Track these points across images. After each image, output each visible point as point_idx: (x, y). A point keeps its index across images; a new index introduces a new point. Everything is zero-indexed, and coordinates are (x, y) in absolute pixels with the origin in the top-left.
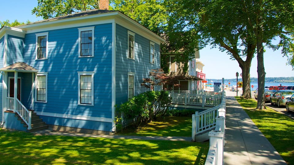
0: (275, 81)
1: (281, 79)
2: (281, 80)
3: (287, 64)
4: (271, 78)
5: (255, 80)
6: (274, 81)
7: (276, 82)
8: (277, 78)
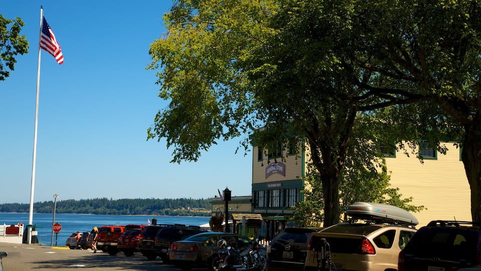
0: (166, 210)
1: (181, 204)
2: (183, 209)
3: (150, 136)
4: (154, 201)
5: (108, 207)
6: (164, 211)
7: (167, 213)
8: (170, 200)
